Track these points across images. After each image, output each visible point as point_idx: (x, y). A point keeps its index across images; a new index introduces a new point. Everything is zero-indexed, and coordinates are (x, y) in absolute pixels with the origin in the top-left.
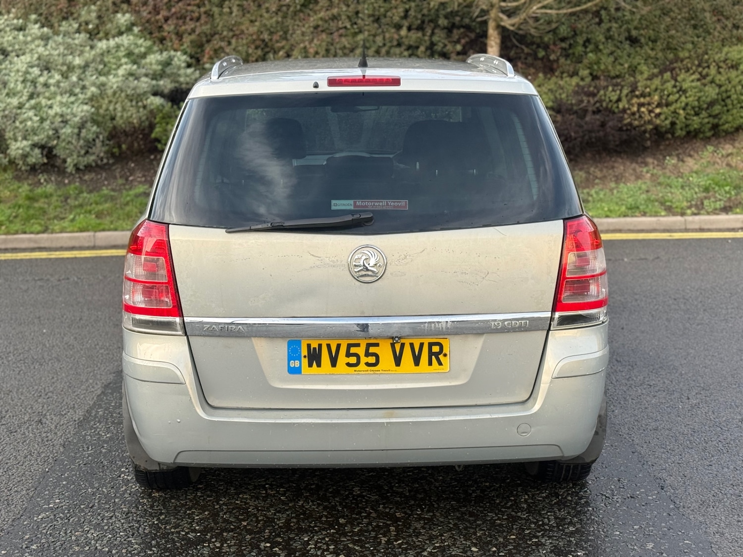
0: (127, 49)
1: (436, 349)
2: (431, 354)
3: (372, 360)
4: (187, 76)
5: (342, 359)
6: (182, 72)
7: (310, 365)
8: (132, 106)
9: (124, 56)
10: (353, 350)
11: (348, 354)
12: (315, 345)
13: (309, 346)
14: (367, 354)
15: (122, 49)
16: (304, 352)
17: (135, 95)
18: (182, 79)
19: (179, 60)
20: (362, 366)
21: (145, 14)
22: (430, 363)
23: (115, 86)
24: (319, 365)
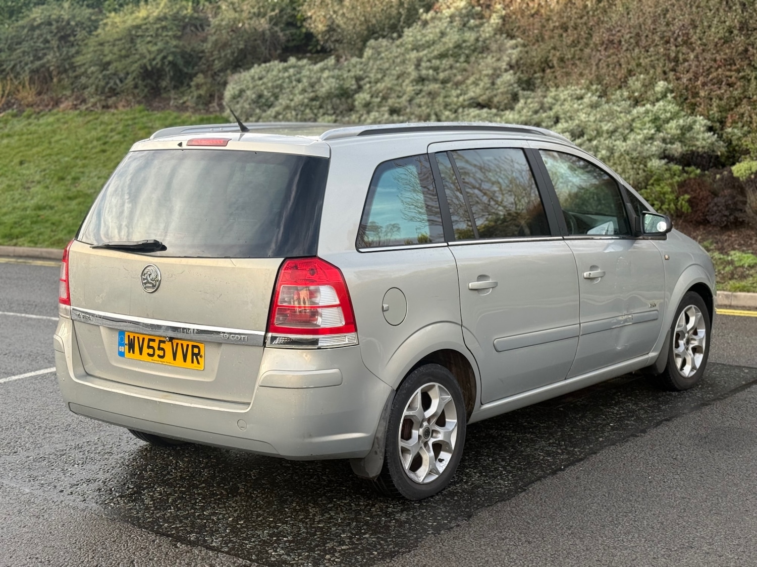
0: (655, 115)
1: (196, 351)
2: (193, 354)
3: (161, 353)
4: (704, 139)
5: (146, 350)
6: (700, 136)
7: (129, 352)
8: (633, 168)
9: (649, 122)
10: (152, 344)
11: (149, 347)
12: (131, 337)
13: (129, 336)
14: (159, 348)
15: (650, 114)
16: (126, 342)
17: (640, 158)
18: (698, 143)
19: (700, 125)
20: (156, 357)
21: (685, 80)
22: (193, 362)
23: (622, 150)
24: (133, 352)
